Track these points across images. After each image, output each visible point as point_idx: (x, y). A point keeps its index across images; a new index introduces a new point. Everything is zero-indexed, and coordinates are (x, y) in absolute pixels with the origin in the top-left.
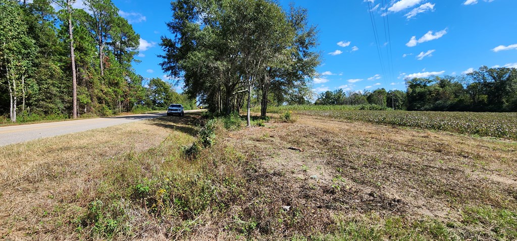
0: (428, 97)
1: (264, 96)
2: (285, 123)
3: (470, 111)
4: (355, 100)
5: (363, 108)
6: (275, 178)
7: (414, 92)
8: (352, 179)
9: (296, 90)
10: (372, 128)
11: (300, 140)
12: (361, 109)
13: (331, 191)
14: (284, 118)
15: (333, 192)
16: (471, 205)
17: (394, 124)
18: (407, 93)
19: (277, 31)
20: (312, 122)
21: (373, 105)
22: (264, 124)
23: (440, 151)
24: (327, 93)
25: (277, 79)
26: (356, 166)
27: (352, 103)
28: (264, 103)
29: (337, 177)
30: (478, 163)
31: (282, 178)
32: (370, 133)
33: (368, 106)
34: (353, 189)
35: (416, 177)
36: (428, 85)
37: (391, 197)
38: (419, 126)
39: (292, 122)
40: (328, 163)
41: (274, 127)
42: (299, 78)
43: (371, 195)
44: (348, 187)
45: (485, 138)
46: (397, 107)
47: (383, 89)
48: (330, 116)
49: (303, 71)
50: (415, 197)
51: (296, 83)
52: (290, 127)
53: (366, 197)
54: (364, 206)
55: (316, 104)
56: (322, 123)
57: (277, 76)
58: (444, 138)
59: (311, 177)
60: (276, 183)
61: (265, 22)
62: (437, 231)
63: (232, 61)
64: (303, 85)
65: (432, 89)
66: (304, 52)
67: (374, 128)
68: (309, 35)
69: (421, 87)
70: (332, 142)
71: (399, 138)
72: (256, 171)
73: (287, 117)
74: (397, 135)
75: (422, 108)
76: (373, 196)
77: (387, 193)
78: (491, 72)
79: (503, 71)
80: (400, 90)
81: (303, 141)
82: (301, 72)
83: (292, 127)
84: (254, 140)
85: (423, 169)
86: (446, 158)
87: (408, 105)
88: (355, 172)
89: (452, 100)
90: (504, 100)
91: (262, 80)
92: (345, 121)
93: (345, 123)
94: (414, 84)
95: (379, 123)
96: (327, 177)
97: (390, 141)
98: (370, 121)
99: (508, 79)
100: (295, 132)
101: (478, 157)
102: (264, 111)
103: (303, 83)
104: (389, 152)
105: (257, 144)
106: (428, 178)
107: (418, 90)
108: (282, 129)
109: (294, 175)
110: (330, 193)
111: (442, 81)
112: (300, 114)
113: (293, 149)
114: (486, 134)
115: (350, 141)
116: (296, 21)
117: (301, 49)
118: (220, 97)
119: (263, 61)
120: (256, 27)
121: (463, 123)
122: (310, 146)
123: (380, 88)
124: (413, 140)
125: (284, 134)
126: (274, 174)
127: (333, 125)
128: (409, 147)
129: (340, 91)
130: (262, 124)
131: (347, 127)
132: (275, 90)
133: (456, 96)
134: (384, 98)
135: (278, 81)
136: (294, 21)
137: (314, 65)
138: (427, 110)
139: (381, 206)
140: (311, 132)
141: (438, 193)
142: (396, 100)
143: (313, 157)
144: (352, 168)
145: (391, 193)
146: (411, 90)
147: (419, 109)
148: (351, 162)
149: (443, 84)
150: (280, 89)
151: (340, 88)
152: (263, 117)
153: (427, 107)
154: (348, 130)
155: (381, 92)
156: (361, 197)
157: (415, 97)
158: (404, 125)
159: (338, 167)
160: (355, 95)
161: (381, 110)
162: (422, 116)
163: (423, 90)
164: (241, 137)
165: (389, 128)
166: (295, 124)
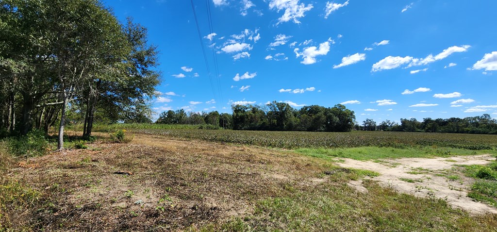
0: (246, 119)
1: (89, 112)
2: (116, 144)
3: (268, 130)
4: (195, 120)
5: (201, 128)
6: (84, 215)
7: (237, 115)
8: (179, 196)
9: (134, 107)
10: (205, 145)
11: (133, 162)
12: (200, 128)
13: (155, 214)
14: (116, 138)
15: (157, 215)
16: (262, 200)
17: (223, 141)
18: (233, 116)
19: (108, 41)
20: (150, 142)
21: (209, 124)
22: (86, 145)
23: (249, 161)
24: (170, 112)
25: (109, 93)
26: (186, 183)
27: (192, 123)
28: (89, 120)
29: (164, 197)
30: (269, 167)
31: (96, 212)
32: (203, 150)
33: (205, 125)
34: (178, 207)
35: (232, 184)
36: (246, 111)
37: (210, 205)
38: (239, 142)
39: (126, 142)
40: (159, 184)
41: (100, 148)
42: (135, 95)
43: (194, 208)
44: (173, 206)
45: (275, 149)
46: (226, 127)
47: (216, 112)
48: (170, 135)
49: (141, 87)
50: (228, 201)
51: (133, 100)
52: (123, 147)
53: (189, 212)
54: (186, 222)
55: (157, 122)
56: (161, 142)
57: (109, 90)
58: (253, 150)
59: (135, 203)
60: (85, 221)
61: (93, 28)
62: (237, 228)
63: (39, 63)
64: (141, 102)
65: (248, 114)
66: (143, 69)
67: (208, 145)
68: (148, 53)
69: (242, 112)
70: (167, 161)
71: (224, 152)
72: (55, 210)
73: (120, 136)
74: (224, 150)
75: (243, 128)
76: (195, 210)
77: (207, 203)
78: (278, 104)
79: (283, 105)
80: (229, 114)
81: (136, 162)
82: (139, 90)
83: (124, 148)
84: (65, 168)
85: (236, 177)
86: (252, 166)
87: (234, 125)
88: (184, 189)
89: (259, 123)
90: (284, 123)
91: (86, 93)
92: (184, 139)
93: (184, 142)
94: (237, 109)
95: (211, 140)
96: (154, 199)
97: (218, 156)
98: (205, 139)
99: (285, 110)
100: (128, 153)
101: (269, 163)
102: (88, 130)
103: (141, 101)
104: (215, 166)
105: (70, 172)
106: (239, 183)
107: (240, 114)
108: (110, 150)
109: (114, 205)
110: (153, 217)
111: (254, 109)
112: (138, 133)
113: (120, 173)
114: (275, 146)
115: (185, 158)
116: (135, 37)
117: (139, 65)
118: (13, 109)
119: (87, 71)
120: (79, 30)
121: (264, 139)
122: (144, 167)
123: (215, 111)
124: (234, 154)
125: (112, 156)
126: (85, 209)
127: (172, 144)
128: (230, 160)
129: (182, 111)
130: (83, 146)
131: (184, 145)
132: (106, 105)
133: (262, 120)
134: (217, 119)
135: (110, 96)
136: (132, 36)
137: (154, 84)
138: (245, 129)
139: (200, 217)
140: (146, 152)
141: (243, 194)
142: (226, 122)
143: (142, 180)
144: (182, 185)
145: (211, 202)
146: (235, 114)
147: (241, 129)
148: (182, 179)
149: (254, 110)
150: (113, 105)
151: (182, 108)
152: (86, 137)
153: (245, 127)
154: (185, 148)
155: (215, 114)
156: (184, 213)
157: (238, 119)
158: (230, 141)
159: (168, 185)
160: (195, 115)
161: (215, 129)
162: (240, 134)
163: (242, 114)
164: (42, 166)
165: (219, 144)
166: (129, 145)
